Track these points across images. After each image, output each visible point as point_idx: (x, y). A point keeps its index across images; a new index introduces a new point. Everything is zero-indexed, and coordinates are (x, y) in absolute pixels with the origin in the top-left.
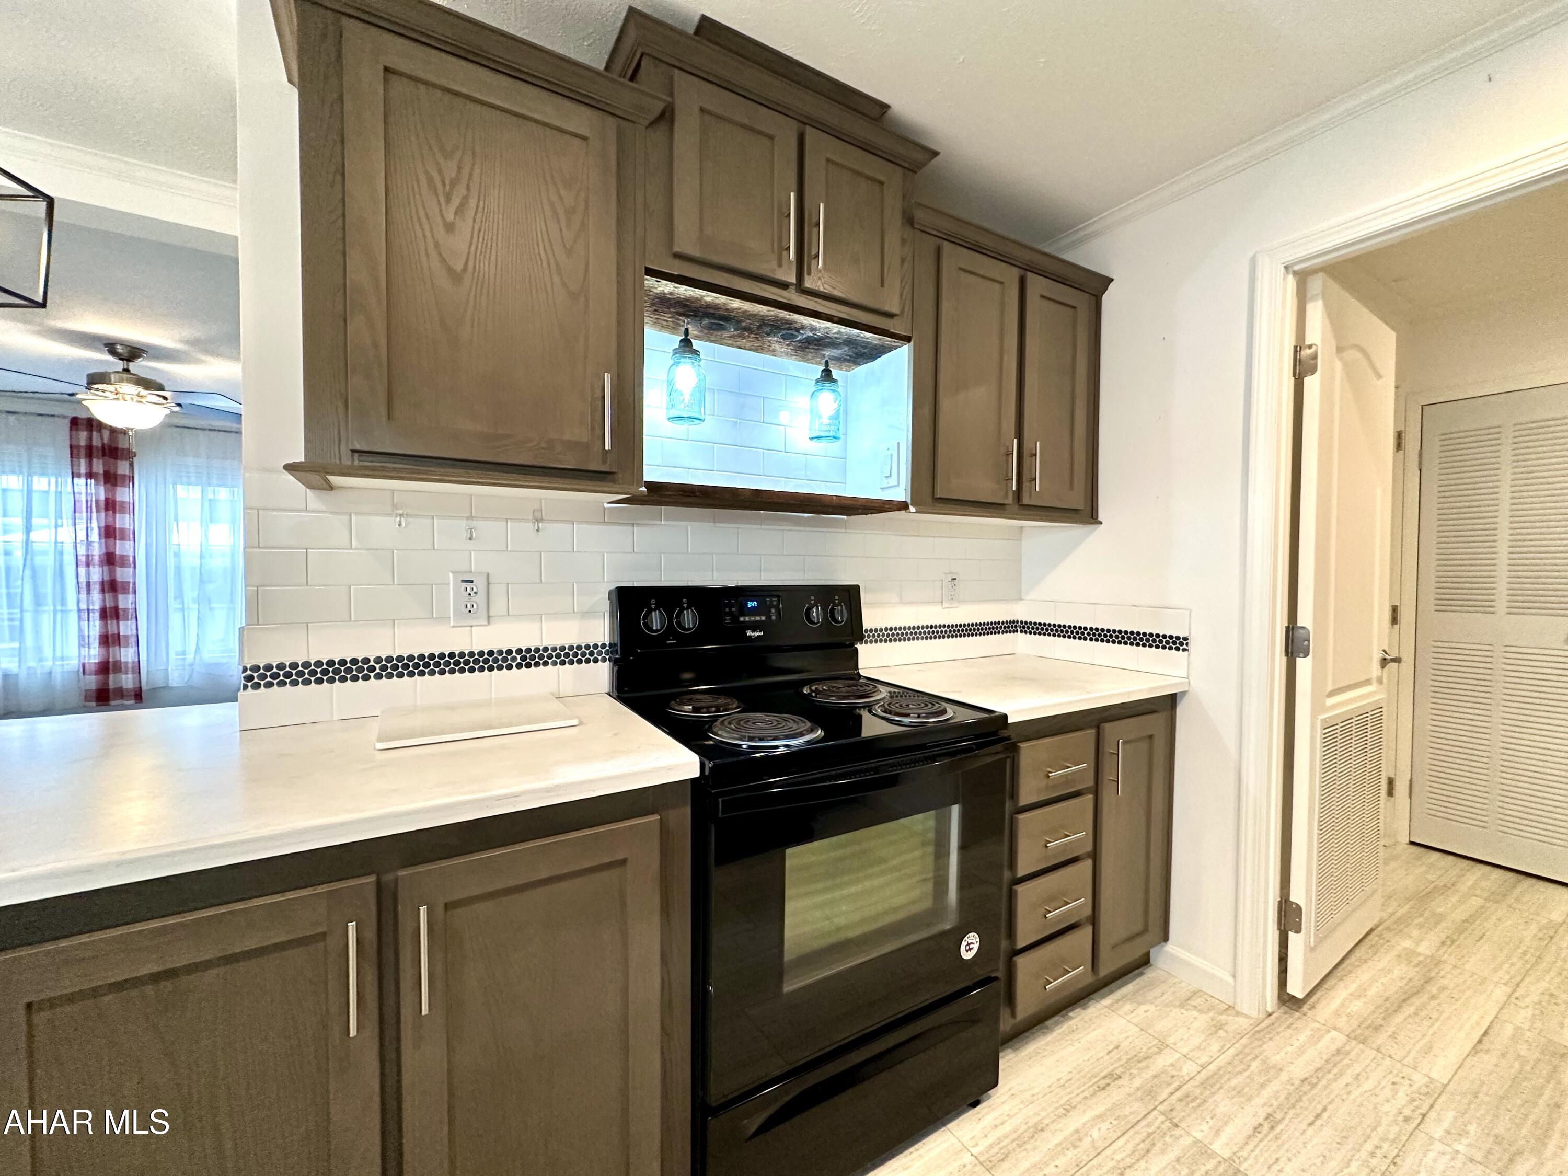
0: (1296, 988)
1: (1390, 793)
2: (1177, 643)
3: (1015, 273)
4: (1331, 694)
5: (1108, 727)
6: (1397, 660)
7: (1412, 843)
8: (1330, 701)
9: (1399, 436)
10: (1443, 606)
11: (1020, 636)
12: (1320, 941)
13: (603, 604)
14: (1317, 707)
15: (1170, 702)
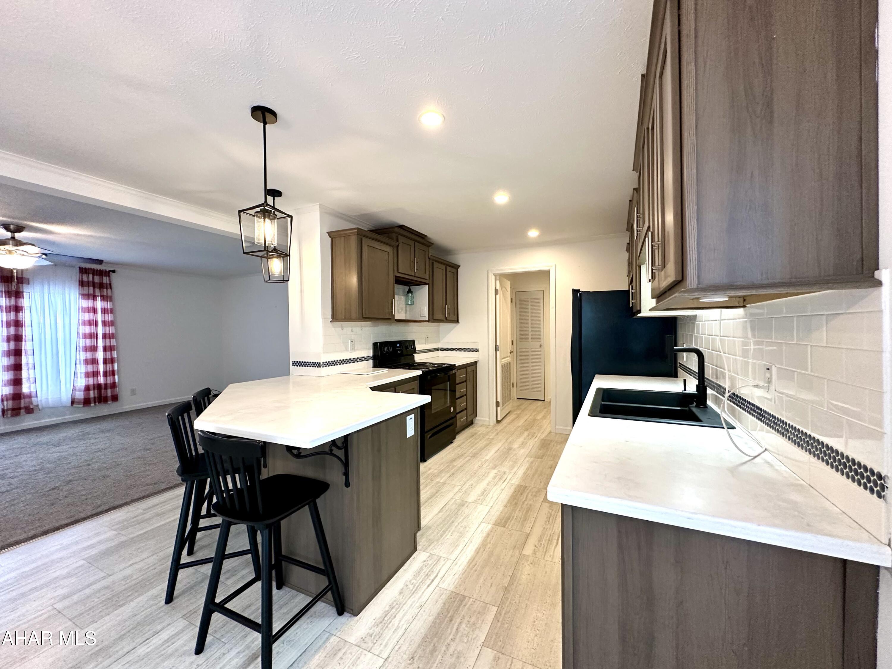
0: (499, 419)
1: (513, 386)
2: (476, 350)
3: (444, 267)
4: (503, 358)
5: (468, 368)
6: (512, 352)
7: (517, 398)
8: (503, 360)
9: (512, 299)
10: (521, 340)
11: (440, 351)
12: (503, 409)
13: (371, 346)
14: (500, 361)
15: (475, 363)
